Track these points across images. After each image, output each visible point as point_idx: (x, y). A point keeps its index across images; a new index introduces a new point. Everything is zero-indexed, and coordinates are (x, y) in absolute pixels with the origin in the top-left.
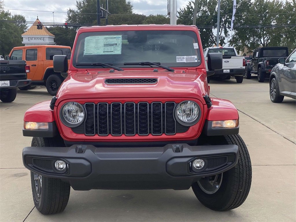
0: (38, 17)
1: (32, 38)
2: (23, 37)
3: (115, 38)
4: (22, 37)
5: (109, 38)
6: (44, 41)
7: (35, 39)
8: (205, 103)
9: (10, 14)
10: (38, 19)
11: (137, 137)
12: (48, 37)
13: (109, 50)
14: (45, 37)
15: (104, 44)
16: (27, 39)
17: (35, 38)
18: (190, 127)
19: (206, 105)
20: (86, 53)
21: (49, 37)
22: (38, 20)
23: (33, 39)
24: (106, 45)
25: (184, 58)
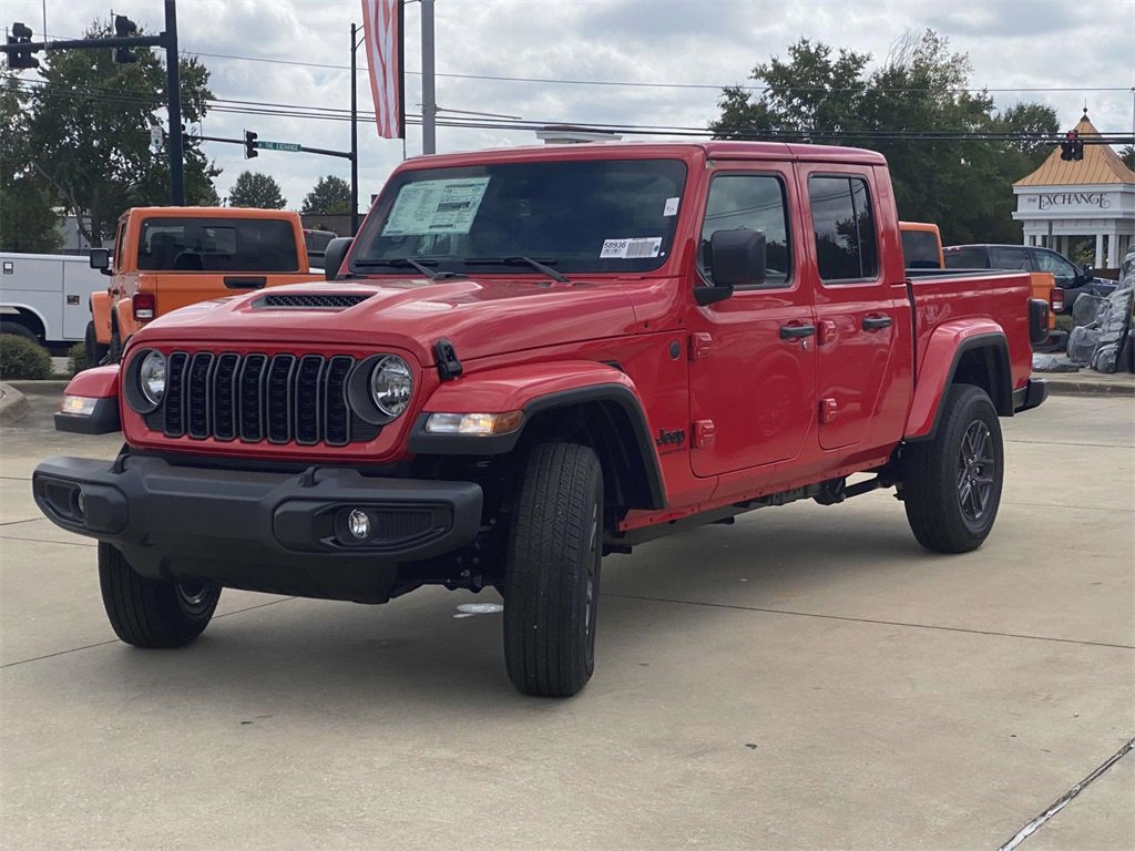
0: (1085, 110)
1: (1052, 198)
2: (1017, 195)
3: (471, 185)
4: (1015, 192)
5: (459, 186)
6: (1101, 209)
7: (1066, 201)
8: (433, 363)
9: (991, 102)
10: (1085, 119)
11: (264, 446)
12: (1121, 189)
13: (446, 222)
14: (1105, 193)
15: (440, 205)
16: (1034, 200)
17: (1067, 197)
18: (382, 426)
19: (435, 369)
20: (392, 229)
21: (1122, 192)
22: (1086, 123)
23: (1059, 199)
24: (443, 207)
25: (623, 245)
